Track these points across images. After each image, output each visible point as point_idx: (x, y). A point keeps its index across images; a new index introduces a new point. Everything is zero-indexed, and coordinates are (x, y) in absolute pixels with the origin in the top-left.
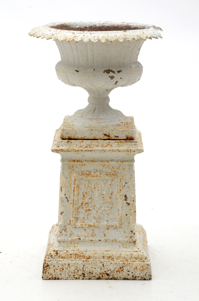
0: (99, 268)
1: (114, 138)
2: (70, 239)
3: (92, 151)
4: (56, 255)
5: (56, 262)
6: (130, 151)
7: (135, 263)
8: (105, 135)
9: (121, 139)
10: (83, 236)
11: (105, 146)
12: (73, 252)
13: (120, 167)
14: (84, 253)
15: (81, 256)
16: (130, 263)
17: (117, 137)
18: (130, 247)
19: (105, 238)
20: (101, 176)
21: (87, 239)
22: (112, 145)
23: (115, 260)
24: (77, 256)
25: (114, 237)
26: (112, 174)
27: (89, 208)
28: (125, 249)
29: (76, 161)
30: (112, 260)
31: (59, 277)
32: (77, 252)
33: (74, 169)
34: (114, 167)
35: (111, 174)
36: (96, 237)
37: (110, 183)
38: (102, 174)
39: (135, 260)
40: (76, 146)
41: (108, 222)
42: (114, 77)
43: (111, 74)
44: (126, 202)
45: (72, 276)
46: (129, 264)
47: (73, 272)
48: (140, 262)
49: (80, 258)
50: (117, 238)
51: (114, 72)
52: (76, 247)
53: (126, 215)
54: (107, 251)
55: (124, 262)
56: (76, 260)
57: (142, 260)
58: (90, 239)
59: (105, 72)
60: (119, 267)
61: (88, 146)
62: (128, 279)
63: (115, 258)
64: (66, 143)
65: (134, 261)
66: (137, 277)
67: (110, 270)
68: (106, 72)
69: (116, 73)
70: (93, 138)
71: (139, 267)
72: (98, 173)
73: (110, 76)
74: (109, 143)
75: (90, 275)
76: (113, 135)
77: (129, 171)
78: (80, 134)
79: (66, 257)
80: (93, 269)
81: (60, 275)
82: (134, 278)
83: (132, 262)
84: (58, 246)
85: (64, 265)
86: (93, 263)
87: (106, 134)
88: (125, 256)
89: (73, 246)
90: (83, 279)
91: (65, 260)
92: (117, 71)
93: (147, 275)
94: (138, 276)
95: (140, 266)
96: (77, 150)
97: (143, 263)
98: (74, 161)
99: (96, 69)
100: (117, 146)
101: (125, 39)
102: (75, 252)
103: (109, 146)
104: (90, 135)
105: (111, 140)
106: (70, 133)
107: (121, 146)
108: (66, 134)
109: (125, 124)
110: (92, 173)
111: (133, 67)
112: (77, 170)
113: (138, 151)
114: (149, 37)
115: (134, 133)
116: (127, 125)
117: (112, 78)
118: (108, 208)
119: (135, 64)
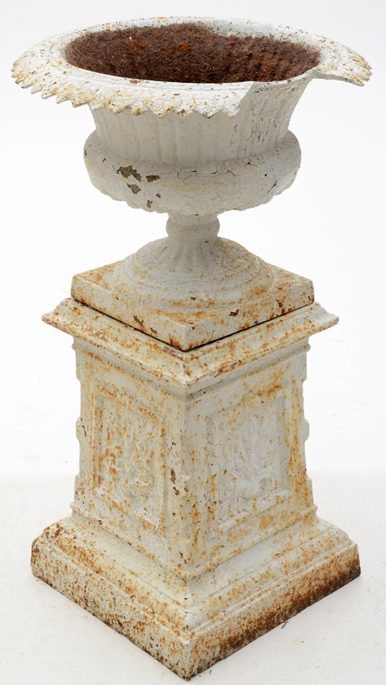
0: (108, 603)
1: (149, 332)
2: (87, 514)
4: (54, 535)
5: (49, 550)
6: (160, 375)
7: (164, 627)
8: (136, 318)
9: (162, 339)
10: (107, 520)
11: (127, 346)
12: (82, 546)
13: (164, 402)
14: (95, 556)
15: (88, 561)
16: (157, 622)
17: (155, 332)
18: (175, 586)
19: (139, 544)
20: (131, 407)
21: (111, 528)
22: (139, 348)
23: (136, 601)
24: (83, 557)
25: (153, 549)
26: (150, 413)
27: (115, 468)
28: (162, 587)
29: (94, 356)
30: (131, 597)
31: (52, 582)
32: (86, 549)
33: (93, 371)
34: (154, 398)
35: (148, 412)
36: (127, 534)
37: (150, 431)
38: (133, 404)
39: (167, 622)
40: (84, 323)
41: (145, 512)
42: (140, 190)
43: (132, 180)
44: (173, 485)
46: (152, 624)
47: (72, 585)
48: (172, 632)
49: (87, 563)
50: (157, 555)
51: (137, 176)
52: (94, 536)
53: (174, 515)
54: (133, 573)
55: (148, 615)
56: (79, 564)
57: (176, 629)
58: (116, 533)
59: (120, 172)
60: (137, 620)
61: (101, 332)
62: (149, 653)
63: (137, 597)
64: (70, 311)
65: (163, 622)
66: (164, 659)
67: (125, 618)
68: (122, 173)
69: (142, 179)
70: (117, 318)
71: (168, 640)
72: (126, 399)
73: (131, 184)
74: (135, 341)
75: (95, 607)
76: (148, 324)
77: (179, 420)
78: (98, 300)
79: (67, 548)
80: (100, 600)
81: (52, 579)
82: (160, 659)
83: (159, 623)
84: (70, 519)
85: (59, 563)
86: (100, 587)
87: (138, 317)
88: (153, 601)
89: (91, 531)
90: (85, 609)
91: (65, 554)
92: (147, 177)
93: (180, 665)
94: (166, 658)
95: (170, 640)
96: (78, 335)
97: (176, 635)
98: (91, 355)
99: (108, 159)
100: (145, 353)
101: (105, 104)
102: (85, 546)
103: (135, 347)
104: (113, 308)
105: (146, 334)
106: (83, 290)
107: (152, 358)
108: (79, 291)
109: (203, 305)
110: (119, 396)
111: (206, 172)
112: (97, 376)
113: (174, 384)
114: (179, 111)
115: (183, 335)
116: (208, 307)
117: (135, 190)
118: (146, 482)
119: (227, 165)
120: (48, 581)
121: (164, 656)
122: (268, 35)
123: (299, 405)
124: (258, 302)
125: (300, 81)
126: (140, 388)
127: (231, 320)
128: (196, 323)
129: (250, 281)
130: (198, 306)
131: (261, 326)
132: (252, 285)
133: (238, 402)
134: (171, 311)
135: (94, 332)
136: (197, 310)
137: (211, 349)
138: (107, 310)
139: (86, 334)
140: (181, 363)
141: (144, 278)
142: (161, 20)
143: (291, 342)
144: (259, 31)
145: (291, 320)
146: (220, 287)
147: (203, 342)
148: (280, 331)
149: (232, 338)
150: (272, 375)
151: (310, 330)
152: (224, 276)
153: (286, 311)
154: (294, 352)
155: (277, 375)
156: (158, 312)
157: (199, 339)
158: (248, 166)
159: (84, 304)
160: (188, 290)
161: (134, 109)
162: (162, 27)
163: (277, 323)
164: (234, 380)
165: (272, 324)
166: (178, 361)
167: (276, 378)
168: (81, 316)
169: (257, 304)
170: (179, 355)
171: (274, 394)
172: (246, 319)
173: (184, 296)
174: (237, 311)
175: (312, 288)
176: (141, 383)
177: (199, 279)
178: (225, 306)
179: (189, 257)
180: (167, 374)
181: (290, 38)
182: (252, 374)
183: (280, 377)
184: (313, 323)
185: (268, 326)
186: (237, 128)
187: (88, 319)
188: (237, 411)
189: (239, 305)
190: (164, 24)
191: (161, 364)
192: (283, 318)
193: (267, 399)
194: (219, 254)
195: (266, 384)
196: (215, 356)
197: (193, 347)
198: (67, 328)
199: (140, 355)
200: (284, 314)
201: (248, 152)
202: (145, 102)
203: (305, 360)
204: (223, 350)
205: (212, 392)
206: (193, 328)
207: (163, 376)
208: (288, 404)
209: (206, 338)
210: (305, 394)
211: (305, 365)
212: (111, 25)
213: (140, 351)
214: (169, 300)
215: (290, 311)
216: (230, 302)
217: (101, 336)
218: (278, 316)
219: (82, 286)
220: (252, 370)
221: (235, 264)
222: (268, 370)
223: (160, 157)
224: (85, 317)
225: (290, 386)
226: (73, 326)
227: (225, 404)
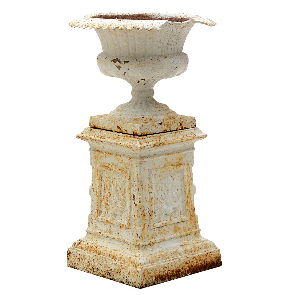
0: (104, 266)
1: (124, 131)
2: (94, 231)
3: (102, 142)
4: (78, 244)
5: (76, 251)
6: (128, 146)
7: (130, 267)
8: (118, 127)
9: (129, 133)
10: (104, 231)
11: (114, 139)
12: (91, 245)
13: (130, 163)
14: (98, 248)
15: (95, 251)
17: (126, 131)
18: (135, 251)
19: (118, 237)
20: (115, 170)
21: (105, 234)
23: (117, 260)
24: (92, 249)
25: (125, 237)
26: (124, 170)
27: (108, 203)
28: (129, 252)
29: (99, 151)
30: (115, 260)
31: (77, 267)
33: (98, 159)
34: (126, 163)
36: (113, 235)
37: (124, 180)
38: (116, 168)
39: (131, 264)
40: (95, 135)
41: (121, 220)
42: (121, 68)
43: (118, 63)
44: (134, 202)
45: (85, 268)
46: (124, 268)
47: (86, 264)
48: (133, 268)
49: (94, 252)
50: (126, 239)
51: (120, 62)
52: (97, 241)
53: (134, 216)
54: (115, 250)
55: (122, 264)
56: (90, 253)
57: (135, 266)
58: (107, 235)
60: (117, 269)
62: (123, 283)
63: (117, 259)
64: (89, 131)
65: (129, 265)
67: (112, 270)
68: (114, 62)
69: (122, 63)
70: (110, 130)
71: (131, 272)
72: (113, 167)
73: (117, 65)
75: (98, 270)
76: (123, 128)
78: (101, 124)
79: (84, 248)
80: (100, 266)
81: (77, 265)
82: (128, 283)
83: (127, 266)
84: (86, 237)
85: (81, 255)
86: (100, 259)
88: (125, 258)
89: (96, 239)
90: (93, 274)
91: (83, 251)
92: (124, 62)
93: (137, 282)
94: (131, 281)
95: (132, 272)
96: (92, 139)
97: (135, 268)
98: (97, 151)
99: (108, 57)
100: (122, 140)
101: (108, 27)
102: (93, 245)
103: (118, 139)
104: (108, 125)
105: (123, 133)
106: (95, 121)
107: (125, 141)
108: (93, 123)
109: (147, 120)
110: (110, 166)
111: (148, 59)
112: (100, 161)
113: (135, 148)
114: (137, 28)
115: (139, 129)
116: (149, 121)
117: (119, 67)
118: (122, 205)
119: (157, 57)
120: (75, 267)
121: (129, 281)
122: (175, 17)
123: (190, 176)
124: (171, 121)
125: (186, 23)
126: (119, 160)
127: (159, 126)
128: (144, 124)
129: (167, 113)
130: (145, 120)
131: (172, 132)
132: (168, 115)
133: (163, 167)
134: (133, 122)
135: (100, 137)
136: (144, 122)
137: (150, 137)
138: (105, 127)
139: (96, 138)
140: (138, 140)
141: (122, 112)
142: (129, 13)
143: (185, 140)
144: (171, 16)
145: (186, 132)
146: (154, 114)
147: (147, 133)
148: (180, 135)
149: (160, 134)
150: (178, 158)
151: (194, 137)
152: (156, 110)
153: (184, 128)
154: (188, 149)
155: (180, 159)
156: (128, 122)
157: (145, 132)
158: (166, 58)
159: (95, 128)
160: (141, 115)
161: (120, 28)
162: (130, 15)
163: (180, 132)
164: (161, 155)
165: (177, 132)
166: (136, 139)
167: (180, 160)
168: (93, 132)
169: (170, 122)
170: (137, 137)
171: (179, 166)
172: (165, 127)
173: (139, 116)
174: (162, 123)
175: (195, 120)
176: (120, 157)
177: (145, 111)
178: (156, 121)
179: (141, 103)
180: (131, 145)
181: (184, 17)
182: (168, 154)
183: (182, 160)
184: (195, 135)
185: (175, 132)
186: (160, 41)
187: (97, 132)
188: (162, 170)
189: (162, 121)
190: (131, 14)
191: (129, 142)
192: (182, 130)
193: (176, 168)
194: (154, 103)
195: (175, 161)
196: (152, 139)
197: (143, 134)
198: (87, 137)
199: (120, 141)
200: (182, 129)
201: (165, 53)
202: (124, 26)
203: (193, 155)
204: (155, 138)
205: (151, 158)
206: (143, 126)
208: (186, 173)
209: (148, 132)
210: (193, 172)
211: (193, 157)
212: (108, 13)
213: (120, 139)
214: (132, 118)
215: (185, 128)
216: (159, 119)
217: (103, 138)
218: (180, 130)
219: (94, 120)
220: (169, 153)
221: (161, 107)
222: (176, 155)
223: (129, 54)
224: (95, 132)
225: (186, 165)
226: (90, 136)
227: (157, 166)
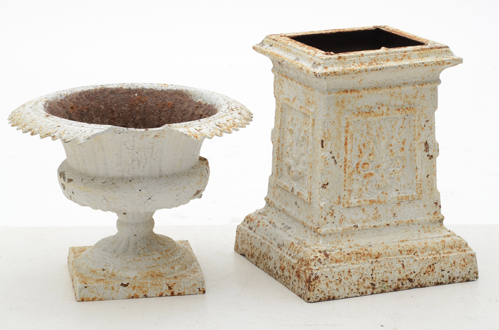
0: (397, 271)
2: (340, 228)
3: (382, 70)
4: (326, 258)
6: (442, 63)
7: (452, 254)
10: (361, 221)
11: (399, 59)
13: (418, 93)
14: (368, 249)
15: (366, 255)
16: (445, 255)
18: (435, 230)
19: (395, 220)
20: (389, 112)
21: (366, 224)
22: (411, 56)
23: (419, 254)
24: (359, 255)
25: (409, 216)
26: (407, 108)
27: (370, 172)
28: (428, 235)
29: (349, 91)
30: (414, 255)
31: (334, 295)
32: (357, 250)
33: (345, 106)
34: (408, 95)
35: (405, 108)
36: (381, 221)
37: (401, 125)
38: (390, 109)
39: (451, 250)
40: (353, 63)
41: (398, 192)
44: (427, 154)
45: (355, 290)
46: (442, 259)
47: (357, 283)
48: (459, 253)
49: (365, 258)
50: (413, 218)
52: (351, 241)
53: (427, 177)
54: (402, 241)
55: (435, 256)
56: (359, 262)
57: (461, 249)
58: (372, 225)
60: (427, 266)
61: (372, 61)
62: (441, 284)
63: (419, 251)
64: (336, 61)
65: (448, 253)
66: (456, 278)
67: (414, 272)
71: (458, 261)
72: (384, 109)
74: (405, 54)
75: (384, 284)
77: (432, 100)
79: (342, 259)
80: (388, 274)
81: (335, 292)
82: (452, 281)
83: (447, 255)
84: (323, 243)
85: (341, 273)
86: (387, 264)
88: (433, 245)
89: (347, 239)
90: (372, 293)
91: (342, 264)
93: (472, 272)
94: (457, 276)
95: (460, 260)
96: (358, 70)
97: (464, 253)
98: (346, 91)
100: (417, 57)
102: (353, 249)
103: (407, 57)
107: (426, 57)
112: (349, 107)
118: (399, 167)
121: (455, 276)
135: (367, 64)
168: (347, 60)
176: (397, 89)
187: (355, 58)
198: (345, 71)
199: (416, 60)
207: (445, 62)
217: (374, 63)
